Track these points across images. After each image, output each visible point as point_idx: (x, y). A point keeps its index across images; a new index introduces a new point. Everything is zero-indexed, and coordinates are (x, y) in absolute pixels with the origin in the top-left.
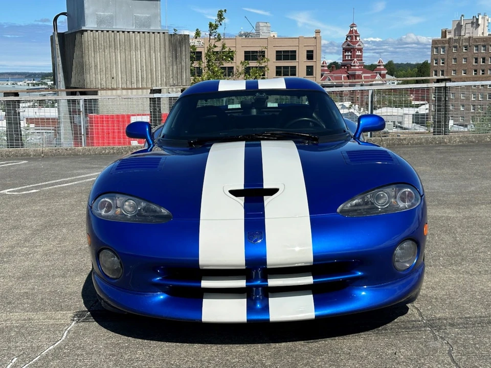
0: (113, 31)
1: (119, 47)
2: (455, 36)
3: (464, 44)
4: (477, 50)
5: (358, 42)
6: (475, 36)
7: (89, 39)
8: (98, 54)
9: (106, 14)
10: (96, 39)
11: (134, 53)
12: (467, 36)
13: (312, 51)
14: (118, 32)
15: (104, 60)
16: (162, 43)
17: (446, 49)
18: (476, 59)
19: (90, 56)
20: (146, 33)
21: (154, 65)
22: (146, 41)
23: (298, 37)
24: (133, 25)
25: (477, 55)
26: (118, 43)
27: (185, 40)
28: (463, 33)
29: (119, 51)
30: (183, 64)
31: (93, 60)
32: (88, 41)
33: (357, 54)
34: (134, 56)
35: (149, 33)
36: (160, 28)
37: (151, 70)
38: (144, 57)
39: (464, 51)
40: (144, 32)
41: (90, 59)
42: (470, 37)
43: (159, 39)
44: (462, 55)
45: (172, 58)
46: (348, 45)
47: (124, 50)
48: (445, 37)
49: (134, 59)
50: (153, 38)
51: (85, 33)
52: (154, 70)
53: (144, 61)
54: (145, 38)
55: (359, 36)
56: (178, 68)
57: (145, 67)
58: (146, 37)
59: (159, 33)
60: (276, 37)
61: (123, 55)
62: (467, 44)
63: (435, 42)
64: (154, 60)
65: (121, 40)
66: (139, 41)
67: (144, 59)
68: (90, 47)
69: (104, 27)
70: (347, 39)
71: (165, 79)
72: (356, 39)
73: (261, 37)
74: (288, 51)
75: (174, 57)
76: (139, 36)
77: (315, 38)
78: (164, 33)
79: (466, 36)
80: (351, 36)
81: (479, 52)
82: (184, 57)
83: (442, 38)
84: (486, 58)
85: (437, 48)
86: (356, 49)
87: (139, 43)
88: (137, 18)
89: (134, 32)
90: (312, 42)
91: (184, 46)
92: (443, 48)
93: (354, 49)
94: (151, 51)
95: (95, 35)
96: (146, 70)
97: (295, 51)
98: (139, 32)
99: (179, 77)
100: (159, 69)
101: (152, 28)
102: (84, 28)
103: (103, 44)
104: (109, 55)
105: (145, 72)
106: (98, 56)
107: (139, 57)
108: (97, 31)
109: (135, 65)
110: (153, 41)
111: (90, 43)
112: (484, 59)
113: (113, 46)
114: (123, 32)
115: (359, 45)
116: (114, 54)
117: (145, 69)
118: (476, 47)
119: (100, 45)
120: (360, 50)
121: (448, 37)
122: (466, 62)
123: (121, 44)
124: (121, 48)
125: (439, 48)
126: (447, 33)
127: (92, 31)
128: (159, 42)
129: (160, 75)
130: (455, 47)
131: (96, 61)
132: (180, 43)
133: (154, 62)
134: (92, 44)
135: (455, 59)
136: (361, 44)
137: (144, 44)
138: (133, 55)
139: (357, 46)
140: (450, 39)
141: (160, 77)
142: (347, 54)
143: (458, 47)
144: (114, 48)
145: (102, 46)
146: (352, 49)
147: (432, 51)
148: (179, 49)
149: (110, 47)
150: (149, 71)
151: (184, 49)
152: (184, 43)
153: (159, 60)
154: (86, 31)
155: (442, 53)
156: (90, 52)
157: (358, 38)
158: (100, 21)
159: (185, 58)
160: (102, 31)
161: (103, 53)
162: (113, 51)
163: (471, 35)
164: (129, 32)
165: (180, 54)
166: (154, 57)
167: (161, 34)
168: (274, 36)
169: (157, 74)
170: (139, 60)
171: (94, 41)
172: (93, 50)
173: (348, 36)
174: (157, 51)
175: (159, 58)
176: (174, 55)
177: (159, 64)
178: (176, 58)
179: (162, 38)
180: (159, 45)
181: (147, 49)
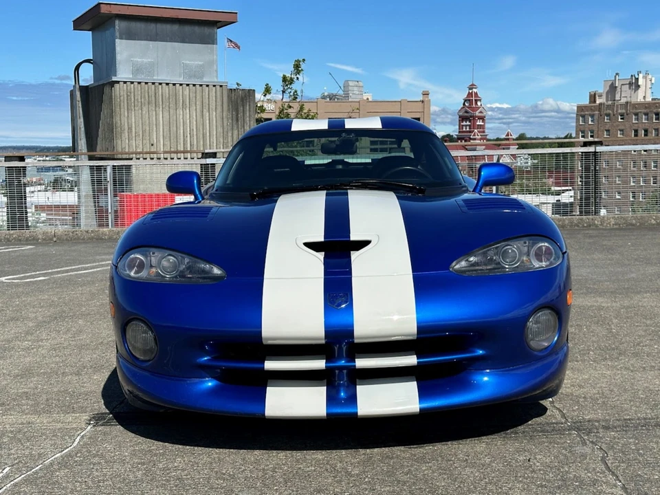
0: (153, 83)
1: (161, 103)
4: (637, 119)
6: (634, 101)
7: (122, 94)
8: (133, 112)
9: (145, 60)
10: (131, 93)
11: (181, 113)
14: (160, 84)
15: (141, 121)
16: (219, 100)
18: (636, 131)
19: (122, 116)
20: (198, 86)
21: (208, 128)
22: (198, 97)
24: (180, 77)
26: (161, 99)
27: (249, 96)
28: (617, 97)
29: (161, 109)
30: (247, 128)
31: (126, 120)
32: (120, 97)
34: (181, 117)
35: (201, 85)
36: (216, 80)
37: (203, 134)
38: (195, 117)
40: (194, 85)
41: (122, 119)
43: (214, 94)
45: (232, 120)
47: (167, 108)
49: (182, 121)
50: (207, 93)
51: (117, 86)
52: (208, 134)
53: (195, 123)
54: (196, 93)
57: (195, 130)
58: (198, 92)
59: (214, 86)
60: (370, 100)
61: (166, 114)
64: (208, 122)
65: (164, 95)
66: (188, 96)
67: (194, 120)
68: (122, 104)
69: (141, 78)
72: (476, 104)
73: (350, 100)
75: (235, 119)
76: (188, 90)
77: (423, 102)
78: (221, 86)
79: (622, 101)
80: (469, 101)
81: (640, 121)
82: (248, 119)
84: (650, 130)
87: (188, 100)
88: (186, 66)
89: (181, 85)
90: (419, 107)
91: (248, 103)
94: (204, 110)
95: (129, 88)
96: (197, 135)
98: (188, 85)
100: (215, 133)
101: (206, 80)
102: (114, 79)
103: (140, 100)
104: (147, 115)
105: (195, 137)
106: (133, 115)
107: (188, 117)
108: (132, 83)
109: (182, 128)
110: (207, 97)
111: (122, 98)
113: (153, 102)
114: (167, 84)
116: (154, 112)
117: (195, 133)
119: (136, 101)
122: (623, 134)
123: (164, 100)
124: (164, 106)
126: (597, 97)
127: (125, 82)
128: (214, 98)
129: (215, 142)
131: (130, 121)
132: (242, 100)
133: (208, 124)
134: (126, 100)
135: (608, 131)
137: (194, 100)
138: (180, 115)
141: (215, 144)
142: (464, 123)
144: (154, 105)
145: (138, 102)
148: (241, 108)
149: (149, 103)
150: (201, 136)
151: (248, 107)
152: (248, 101)
153: (214, 121)
154: (118, 82)
156: (122, 110)
158: (137, 70)
159: (250, 121)
160: (139, 83)
161: (140, 111)
162: (154, 109)
163: (629, 100)
164: (174, 84)
165: (242, 114)
166: (208, 118)
167: (218, 87)
168: (367, 99)
169: (211, 140)
170: (188, 121)
171: (128, 96)
172: (126, 108)
174: (212, 109)
175: (214, 119)
176: (234, 116)
177: (215, 127)
178: (237, 120)
179: (219, 93)
180: (214, 102)
181: (198, 107)
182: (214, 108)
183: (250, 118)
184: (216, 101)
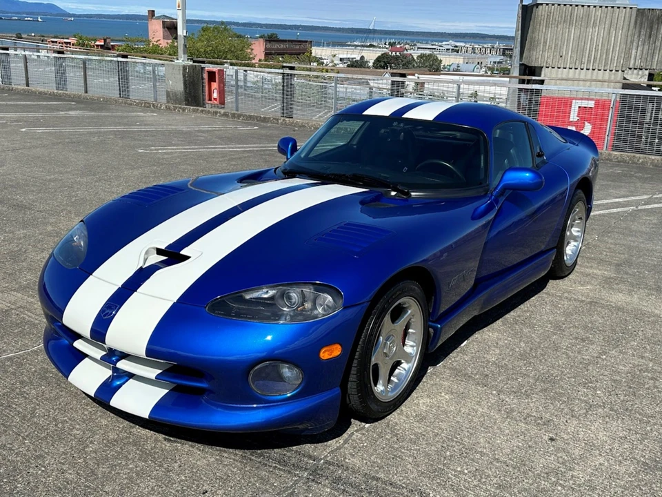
0: (571, 5)
1: (574, 22)
7: (543, 14)
8: (550, 29)
10: (550, 13)
11: (591, 30)
14: (577, 6)
15: (555, 36)
16: (627, 20)
19: (541, 32)
20: (609, 8)
21: (612, 45)
22: (608, 17)
26: (575, 19)
29: (574, 27)
30: (658, 44)
31: (543, 35)
32: (541, 16)
35: (613, 7)
37: (607, 50)
38: (602, 35)
40: (606, 7)
41: (540, 35)
43: (623, 15)
47: (579, 27)
49: (590, 37)
50: (617, 14)
51: (540, 7)
52: (611, 50)
53: (601, 39)
54: (607, 14)
56: (650, 48)
57: (600, 45)
58: (609, 13)
59: (625, 8)
61: (578, 32)
64: (613, 39)
65: (578, 15)
66: (599, 16)
67: (601, 37)
68: (542, 22)
75: (647, 36)
76: (600, 11)
78: (631, 8)
87: (599, 19)
89: (595, 7)
94: (612, 29)
95: (550, 9)
98: (601, 7)
99: (648, 59)
101: (619, 2)
102: (539, 2)
103: (557, 19)
104: (561, 32)
105: (599, 51)
106: (550, 32)
107: (596, 34)
108: (553, 4)
109: (589, 44)
110: (617, 17)
111: (543, 17)
113: (568, 21)
114: (583, 6)
116: (567, 30)
117: (600, 48)
119: (554, 20)
123: (578, 20)
124: (577, 24)
127: (547, 4)
128: (623, 19)
131: (546, 37)
133: (613, 41)
134: (545, 19)
137: (604, 20)
138: (589, 32)
141: (616, 58)
144: (568, 24)
148: (656, 26)
149: (564, 22)
150: (605, 51)
153: (619, 39)
154: (542, 4)
156: (541, 27)
160: (559, 5)
161: (556, 28)
162: (567, 27)
164: (589, 6)
166: (614, 36)
167: (628, 9)
169: (614, 54)
170: (596, 38)
171: (548, 15)
172: (545, 25)
174: (619, 28)
175: (620, 36)
176: (648, 33)
177: (618, 44)
178: (650, 37)
179: (627, 15)
180: (622, 22)
181: (607, 26)
182: (621, 27)
184: (624, 21)
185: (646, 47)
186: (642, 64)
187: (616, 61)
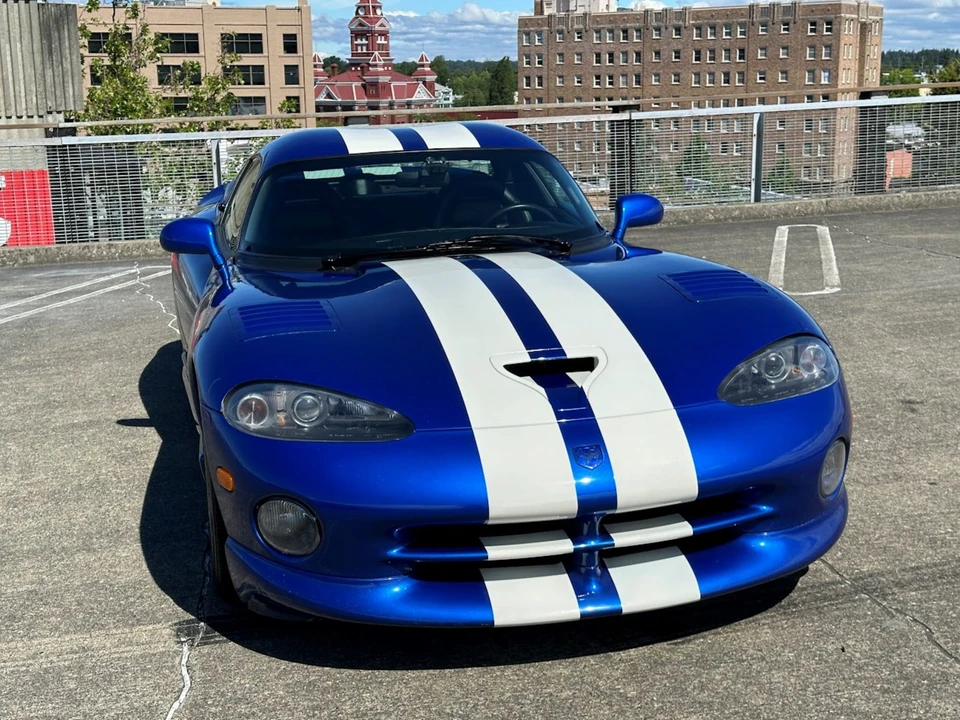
2: (558, 11)
3: (576, 27)
4: (599, 38)
5: (379, 19)
6: (594, 12)
12: (580, 11)
13: (294, 36)
16: (24, 23)
17: (545, 35)
18: (598, 55)
21: (10, 70)
23: (264, 6)
25: (598, 47)
27: (67, 15)
28: (572, 7)
30: (67, 65)
33: (379, 42)
39: (576, 40)
42: (585, 14)
43: (17, 15)
44: (574, 48)
46: (361, 25)
48: (542, 13)
50: (5, 13)
52: (10, 78)
55: (380, 7)
56: (56, 73)
59: (16, 2)
60: (218, 5)
62: (581, 26)
63: (523, 22)
64: (8, 58)
70: (357, 13)
71: (34, 99)
72: (375, 12)
73: (187, 5)
74: (245, 36)
75: (46, 52)
77: (299, 10)
78: (27, 2)
79: (578, 12)
80: (364, 7)
81: (603, 42)
82: (67, 51)
83: (535, 14)
84: (616, 54)
85: (528, 34)
86: (376, 32)
90: (294, 18)
91: (66, 27)
92: (540, 34)
93: (373, 33)
97: (260, 35)
99: (58, 93)
100: (21, 77)
110: (5, 19)
112: (611, 55)
115: (382, 25)
118: (596, 32)
120: (384, 34)
121: (547, 12)
122: (581, 60)
125: (531, 34)
126: (545, 6)
128: (17, 21)
129: (23, 91)
130: (561, 32)
132: (57, 21)
133: (9, 63)
135: (561, 55)
136: (385, 23)
139: (377, 27)
140: (550, 16)
141: (23, 94)
142: (359, 42)
143: (566, 32)
146: (368, 32)
147: (520, 39)
148: (56, 34)
151: (66, 33)
152: (65, 22)
153: (20, 58)
155: (537, 43)
157: (378, 12)
159: (69, 53)
163: (587, 10)
165: (57, 44)
166: (8, 53)
167: (22, 4)
168: (214, 4)
169: (17, 88)
173: (359, 7)
174: (15, 39)
175: (19, 54)
176: (46, 47)
177: (20, 67)
178: (51, 53)
179: (23, 11)
180: (18, 27)
182: (18, 37)
183: (70, 49)
184: (20, 26)
185: (49, 73)
186: (50, 104)
187: (23, 100)
